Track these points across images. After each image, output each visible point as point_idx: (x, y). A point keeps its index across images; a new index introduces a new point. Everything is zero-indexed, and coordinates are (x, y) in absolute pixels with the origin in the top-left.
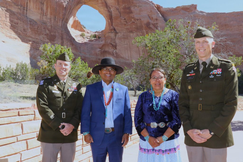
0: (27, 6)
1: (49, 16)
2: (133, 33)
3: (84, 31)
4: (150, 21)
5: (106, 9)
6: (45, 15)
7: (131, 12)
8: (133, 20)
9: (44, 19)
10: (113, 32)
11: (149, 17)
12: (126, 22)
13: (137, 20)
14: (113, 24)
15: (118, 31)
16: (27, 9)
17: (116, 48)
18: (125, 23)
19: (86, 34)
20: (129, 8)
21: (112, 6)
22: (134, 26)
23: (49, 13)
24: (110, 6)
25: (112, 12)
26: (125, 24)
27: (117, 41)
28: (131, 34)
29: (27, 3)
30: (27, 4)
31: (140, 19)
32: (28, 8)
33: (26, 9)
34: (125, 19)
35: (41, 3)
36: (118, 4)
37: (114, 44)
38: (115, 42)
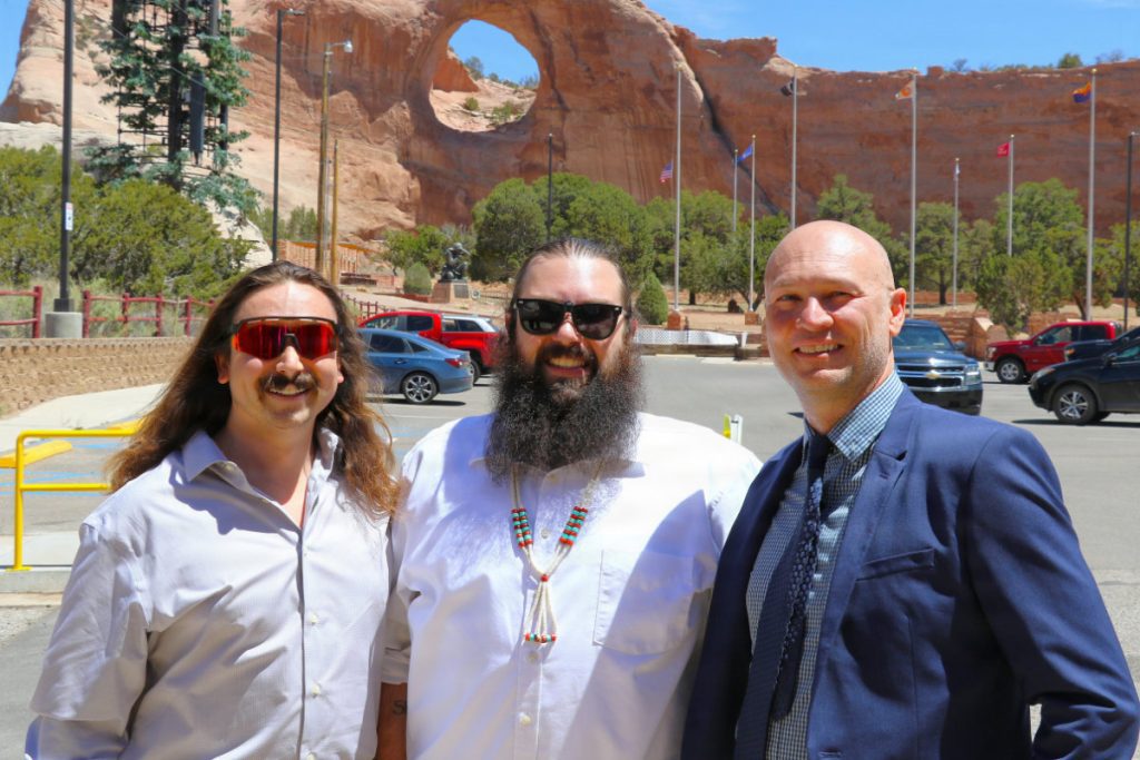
0: (307, 42)
1: (366, 66)
2: (610, 113)
3: (475, 89)
4: (655, 81)
5: (534, 36)
6: (355, 62)
7: (604, 50)
8: (610, 73)
9: (355, 76)
10: (555, 109)
11: (654, 68)
12: (593, 79)
13: (622, 74)
14: (557, 81)
15: (569, 105)
16: (307, 48)
17: (564, 157)
18: (589, 81)
19: (481, 100)
20: (600, 37)
21: (552, 28)
22: (612, 93)
23: (367, 57)
24: (547, 28)
25: (555, 45)
26: (589, 86)
27: (568, 135)
28: (606, 117)
29: (308, 33)
30: (307, 37)
31: (629, 75)
32: (310, 47)
33: (303, 50)
34: (588, 70)
35: (344, 30)
36: (571, 22)
37: (559, 144)
38: (561, 138)
